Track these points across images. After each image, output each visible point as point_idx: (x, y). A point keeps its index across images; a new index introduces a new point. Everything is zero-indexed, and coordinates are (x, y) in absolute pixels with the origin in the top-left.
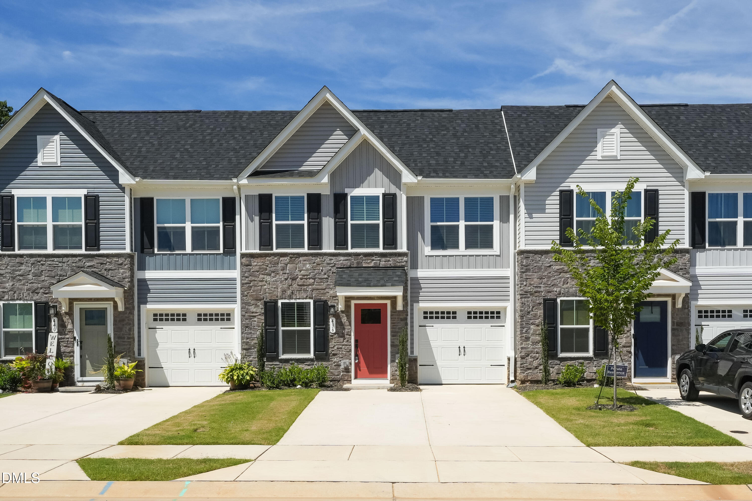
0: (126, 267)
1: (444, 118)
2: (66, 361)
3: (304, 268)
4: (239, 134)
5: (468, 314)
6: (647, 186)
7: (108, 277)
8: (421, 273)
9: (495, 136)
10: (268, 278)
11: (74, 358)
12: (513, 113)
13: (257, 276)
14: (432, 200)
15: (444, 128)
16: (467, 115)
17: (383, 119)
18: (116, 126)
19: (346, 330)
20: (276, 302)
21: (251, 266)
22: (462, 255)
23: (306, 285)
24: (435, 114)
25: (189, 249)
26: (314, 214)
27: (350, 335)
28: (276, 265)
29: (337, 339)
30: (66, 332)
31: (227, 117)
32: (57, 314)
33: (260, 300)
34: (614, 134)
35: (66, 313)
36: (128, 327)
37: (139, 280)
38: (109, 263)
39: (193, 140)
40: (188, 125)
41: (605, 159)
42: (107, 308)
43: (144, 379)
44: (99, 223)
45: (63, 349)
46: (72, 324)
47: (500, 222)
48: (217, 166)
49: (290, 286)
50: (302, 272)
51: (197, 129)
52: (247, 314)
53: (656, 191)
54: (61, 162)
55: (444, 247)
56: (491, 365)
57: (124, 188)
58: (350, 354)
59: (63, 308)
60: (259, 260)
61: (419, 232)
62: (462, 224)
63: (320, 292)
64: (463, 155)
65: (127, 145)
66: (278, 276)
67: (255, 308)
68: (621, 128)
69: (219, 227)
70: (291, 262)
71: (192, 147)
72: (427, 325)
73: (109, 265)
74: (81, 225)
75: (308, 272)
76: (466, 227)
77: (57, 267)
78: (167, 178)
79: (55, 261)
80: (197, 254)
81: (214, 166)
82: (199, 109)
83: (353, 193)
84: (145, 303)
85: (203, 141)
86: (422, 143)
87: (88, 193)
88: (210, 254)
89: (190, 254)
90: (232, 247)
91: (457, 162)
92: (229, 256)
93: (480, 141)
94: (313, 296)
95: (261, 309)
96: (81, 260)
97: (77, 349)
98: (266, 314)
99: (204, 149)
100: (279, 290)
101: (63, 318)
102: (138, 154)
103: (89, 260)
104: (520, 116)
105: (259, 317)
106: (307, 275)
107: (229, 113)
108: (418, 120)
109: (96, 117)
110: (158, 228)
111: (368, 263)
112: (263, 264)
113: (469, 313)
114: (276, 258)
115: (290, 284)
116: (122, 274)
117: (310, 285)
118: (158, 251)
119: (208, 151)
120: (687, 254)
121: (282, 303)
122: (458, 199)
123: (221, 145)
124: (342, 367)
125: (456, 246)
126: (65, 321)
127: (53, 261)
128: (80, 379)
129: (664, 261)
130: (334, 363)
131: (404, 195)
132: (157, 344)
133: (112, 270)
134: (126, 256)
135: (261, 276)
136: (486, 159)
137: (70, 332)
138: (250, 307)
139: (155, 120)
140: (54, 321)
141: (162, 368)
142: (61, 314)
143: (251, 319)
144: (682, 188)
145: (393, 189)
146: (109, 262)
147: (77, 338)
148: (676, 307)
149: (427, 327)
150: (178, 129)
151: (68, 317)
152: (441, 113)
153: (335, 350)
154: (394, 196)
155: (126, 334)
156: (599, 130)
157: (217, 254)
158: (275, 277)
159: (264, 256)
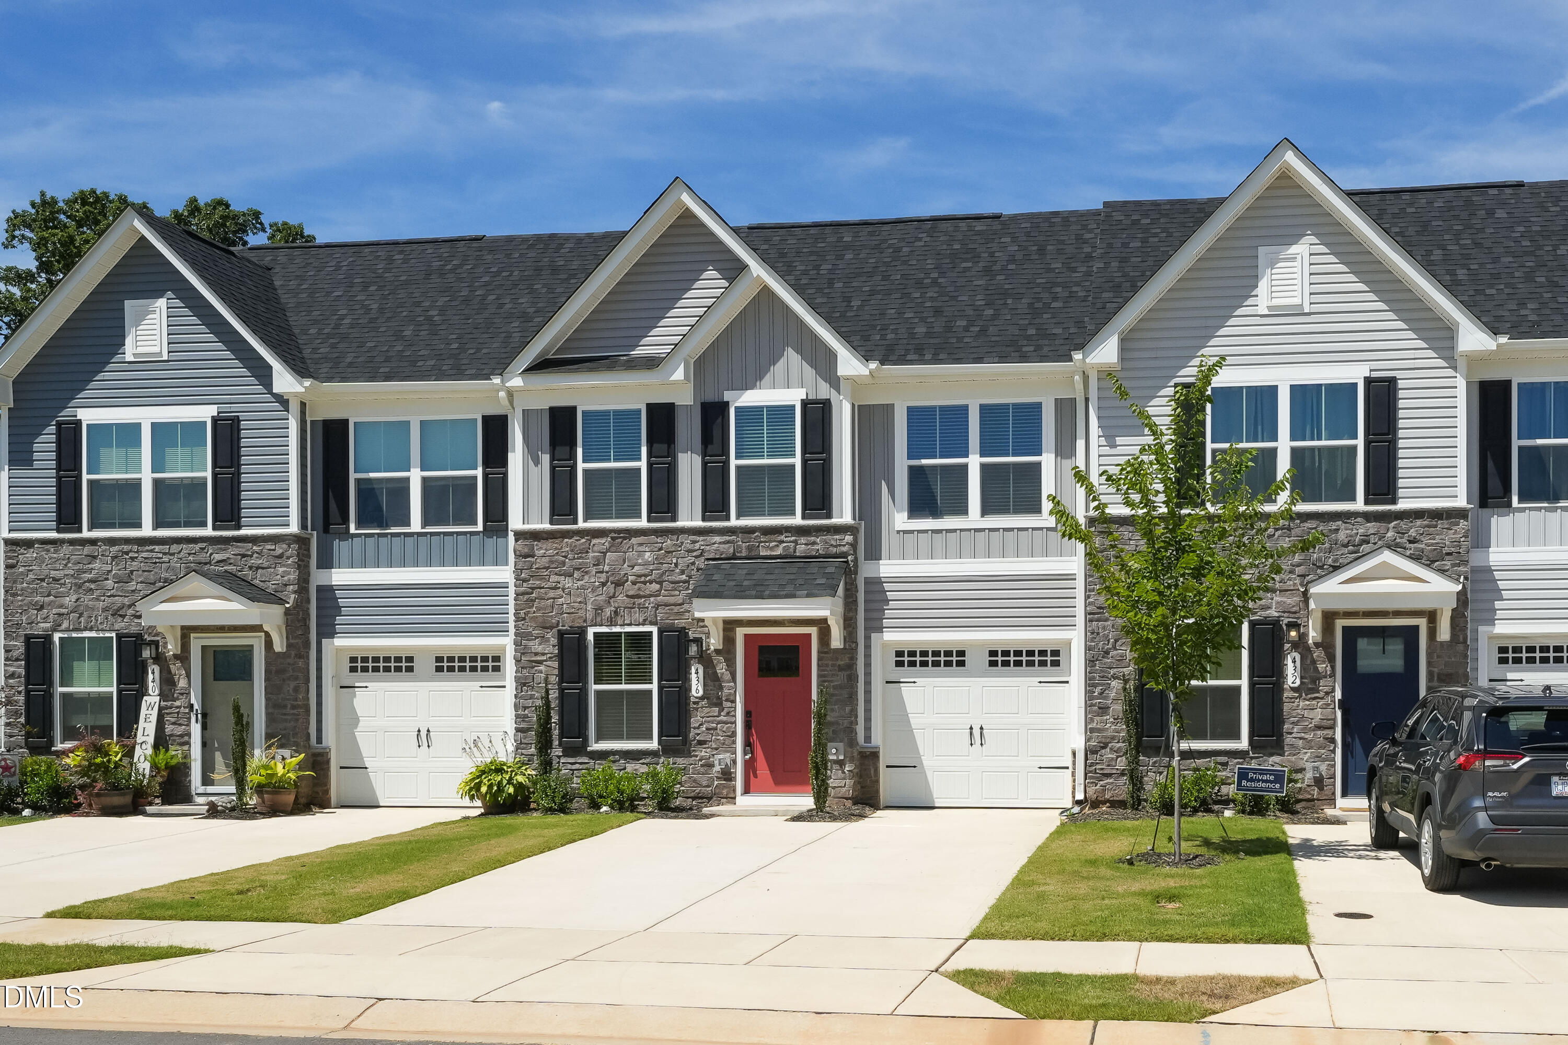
0: (290, 562)
1: (979, 233)
2: (175, 753)
3: (640, 561)
4: (544, 282)
5: (990, 656)
6: (1371, 370)
7: (256, 582)
8: (887, 568)
9: (1074, 270)
10: (567, 583)
11: (190, 747)
12: (1122, 218)
13: (545, 579)
14: (912, 412)
15: (969, 256)
16: (1029, 225)
17: (849, 239)
18: (309, 274)
19: (726, 691)
20: (582, 632)
21: (533, 556)
22: (975, 529)
23: (644, 597)
24: (963, 225)
25: (416, 524)
26: (661, 448)
27: (734, 701)
28: (584, 555)
29: (707, 710)
30: (175, 695)
31: (531, 247)
32: (159, 658)
33: (551, 628)
34: (1296, 258)
35: (176, 657)
36: (292, 684)
37: (320, 589)
38: (257, 555)
39: (448, 298)
40: (449, 267)
41: (1276, 313)
42: (252, 646)
43: (327, 791)
44: (239, 474)
45: (169, 729)
46: (186, 679)
47: (1056, 456)
48: (478, 350)
49: (610, 598)
50: (636, 568)
51: (464, 275)
52: (526, 657)
53: (1392, 381)
54: (169, 352)
55: (935, 512)
56: (1040, 768)
57: (288, 401)
58: (734, 742)
59: (170, 647)
60: (549, 544)
61: (883, 482)
62: (974, 462)
63: (672, 610)
64: (991, 312)
65: (318, 313)
66: (586, 577)
67: (540, 644)
68: (1311, 244)
69: (475, 478)
70: (613, 549)
71: (442, 311)
72: (902, 680)
73: (257, 557)
74: (206, 478)
75: (647, 569)
76: (983, 467)
77: (159, 563)
78: (372, 379)
79: (156, 550)
80: (432, 534)
81: (472, 351)
82: (480, 233)
83: (740, 400)
84: (332, 634)
85: (467, 301)
86: (911, 290)
87: (219, 413)
88: (458, 533)
89: (419, 534)
90: (501, 519)
91: (972, 329)
92: (495, 537)
93: (1038, 281)
94: (659, 618)
95: (554, 646)
96: (205, 548)
97: (196, 729)
98: (561, 657)
99: (463, 317)
100: (589, 607)
101: (171, 666)
102: (334, 331)
103: (221, 549)
104: (1135, 223)
105: (548, 663)
106: (646, 576)
107: (539, 238)
108: (920, 239)
109: (278, 256)
110: (358, 481)
111: (772, 549)
112: (557, 553)
113: (993, 653)
114: (584, 540)
115: (611, 595)
116: (282, 577)
117: (651, 596)
118: (356, 529)
119: (470, 321)
120: (1462, 521)
121: (594, 633)
122: (965, 408)
123: (501, 306)
124: (717, 768)
125: (961, 509)
126: (173, 672)
127: (152, 551)
128: (201, 789)
129: (1409, 536)
130: (701, 760)
131: (847, 403)
132: (355, 720)
133: (263, 568)
134: (290, 540)
135: (554, 578)
136: (1037, 321)
137: (182, 694)
138: (531, 643)
139: (390, 260)
140: (153, 673)
141: (366, 768)
142: (166, 658)
143: (533, 667)
144: (1450, 372)
145: (824, 391)
146: (257, 553)
147: (196, 707)
148: (1438, 640)
149: (902, 685)
150: (428, 275)
151: (179, 664)
152: (974, 223)
153: (703, 732)
154: (826, 405)
155: (289, 699)
156: (1262, 250)
157: (472, 533)
158: (582, 580)
159: (558, 536)
